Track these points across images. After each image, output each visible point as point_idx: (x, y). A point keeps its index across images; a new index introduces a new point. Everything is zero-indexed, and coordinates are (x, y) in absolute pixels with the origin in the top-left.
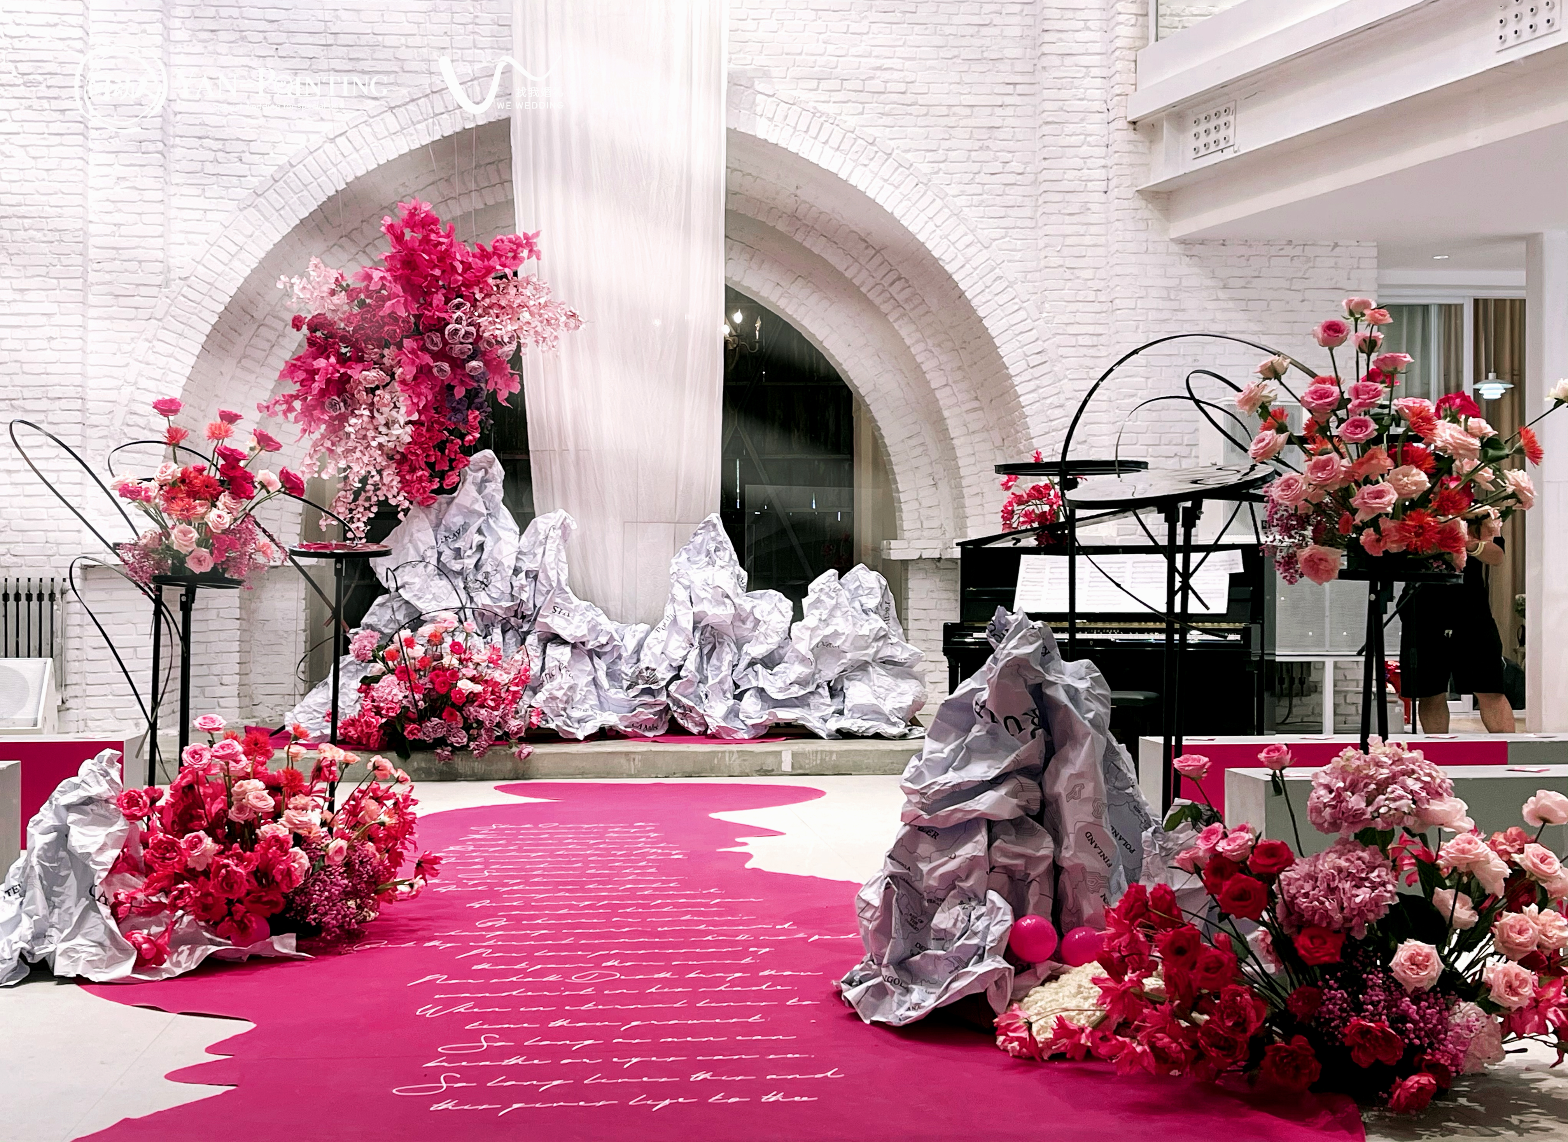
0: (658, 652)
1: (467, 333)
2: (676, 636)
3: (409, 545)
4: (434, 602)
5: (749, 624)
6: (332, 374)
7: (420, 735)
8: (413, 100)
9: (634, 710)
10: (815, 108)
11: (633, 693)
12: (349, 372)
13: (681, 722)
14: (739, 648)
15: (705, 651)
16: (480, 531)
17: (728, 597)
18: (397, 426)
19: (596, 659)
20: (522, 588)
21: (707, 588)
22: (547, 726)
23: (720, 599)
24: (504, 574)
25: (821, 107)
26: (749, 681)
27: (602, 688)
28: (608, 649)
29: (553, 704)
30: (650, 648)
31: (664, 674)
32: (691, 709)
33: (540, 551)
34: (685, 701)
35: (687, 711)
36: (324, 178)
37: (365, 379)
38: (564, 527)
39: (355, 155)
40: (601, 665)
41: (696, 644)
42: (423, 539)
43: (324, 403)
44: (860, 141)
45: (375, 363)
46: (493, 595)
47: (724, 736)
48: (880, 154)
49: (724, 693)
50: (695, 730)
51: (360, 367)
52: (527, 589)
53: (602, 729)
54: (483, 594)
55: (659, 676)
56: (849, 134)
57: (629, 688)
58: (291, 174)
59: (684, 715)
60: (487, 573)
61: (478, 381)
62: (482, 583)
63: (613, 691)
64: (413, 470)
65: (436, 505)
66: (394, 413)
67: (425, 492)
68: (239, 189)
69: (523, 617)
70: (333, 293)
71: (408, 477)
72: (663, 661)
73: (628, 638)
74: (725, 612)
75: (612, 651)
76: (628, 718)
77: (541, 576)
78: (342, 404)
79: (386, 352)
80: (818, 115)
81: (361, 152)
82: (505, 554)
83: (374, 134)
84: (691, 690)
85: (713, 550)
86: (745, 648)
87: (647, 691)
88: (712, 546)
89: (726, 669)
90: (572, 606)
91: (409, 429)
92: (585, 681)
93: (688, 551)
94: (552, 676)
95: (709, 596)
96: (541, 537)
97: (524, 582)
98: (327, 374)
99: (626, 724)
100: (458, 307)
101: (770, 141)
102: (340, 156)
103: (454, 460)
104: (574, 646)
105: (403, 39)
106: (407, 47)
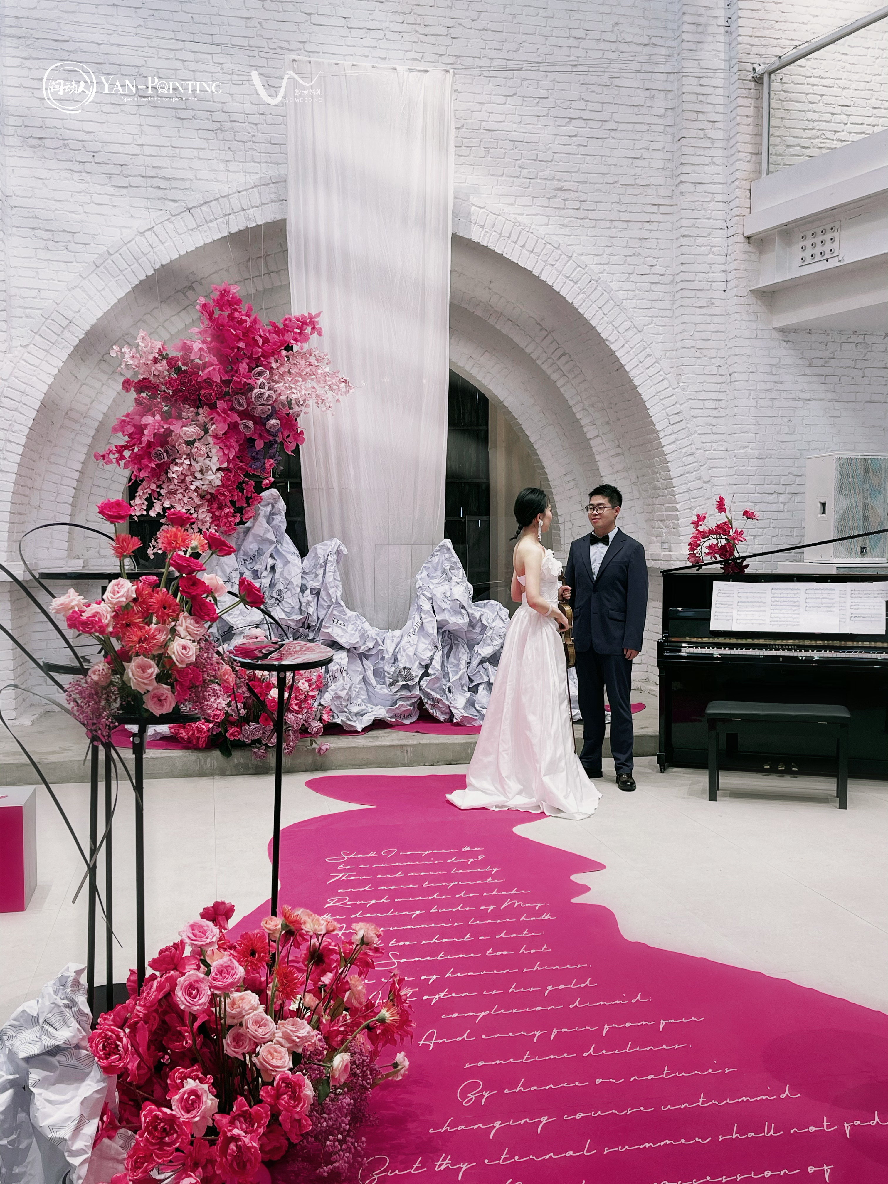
0: (412, 654)
1: (269, 396)
2: (424, 640)
4: (241, 617)
5: (478, 629)
6: (159, 429)
7: (240, 737)
8: (206, 203)
9: (395, 703)
10: (515, 218)
11: (395, 689)
12: (171, 427)
13: (431, 711)
14: (472, 649)
15: (445, 653)
16: (272, 556)
17: (463, 607)
18: (210, 472)
19: (365, 661)
20: (308, 603)
21: (446, 600)
22: (335, 721)
23: (459, 610)
24: (294, 592)
25: (519, 218)
26: (482, 677)
27: (370, 684)
28: (374, 652)
29: (338, 702)
30: (405, 650)
31: (416, 672)
32: (439, 701)
33: (321, 572)
34: (433, 694)
35: (436, 702)
36: (136, 265)
37: (185, 434)
38: (338, 552)
39: (161, 247)
40: (369, 665)
41: (440, 647)
42: (228, 562)
43: (151, 453)
44: (549, 246)
45: (192, 420)
46: (286, 610)
47: (466, 724)
48: (563, 256)
49: (462, 687)
50: (442, 718)
51: (180, 423)
52: (312, 604)
53: (376, 720)
54: (278, 608)
55: (414, 674)
56: (540, 240)
57: (391, 685)
58: (109, 261)
59: (433, 706)
60: (280, 590)
61: (274, 436)
62: (277, 599)
63: (379, 686)
64: (221, 508)
65: (235, 535)
66: (208, 461)
67: (230, 525)
68: (67, 273)
69: (309, 627)
70: (156, 361)
71: (217, 514)
72: (416, 661)
73: (388, 642)
74: (462, 621)
75: (377, 654)
76: (393, 710)
77: (323, 593)
78: (165, 455)
79: (201, 411)
80: (517, 224)
81: (166, 244)
82: (292, 574)
83: (176, 229)
84: (438, 685)
85: (448, 568)
86: (476, 648)
87: (405, 687)
88: (447, 566)
89: (463, 666)
90: (346, 617)
91: (220, 474)
92: (358, 680)
93: (428, 569)
94: (334, 678)
95: (449, 608)
96: (321, 561)
97: (310, 598)
98: (153, 429)
99: (391, 715)
100: (260, 374)
101: (482, 244)
102: (149, 247)
103: (250, 497)
104: (348, 651)
105: (196, 152)
106: (199, 159)
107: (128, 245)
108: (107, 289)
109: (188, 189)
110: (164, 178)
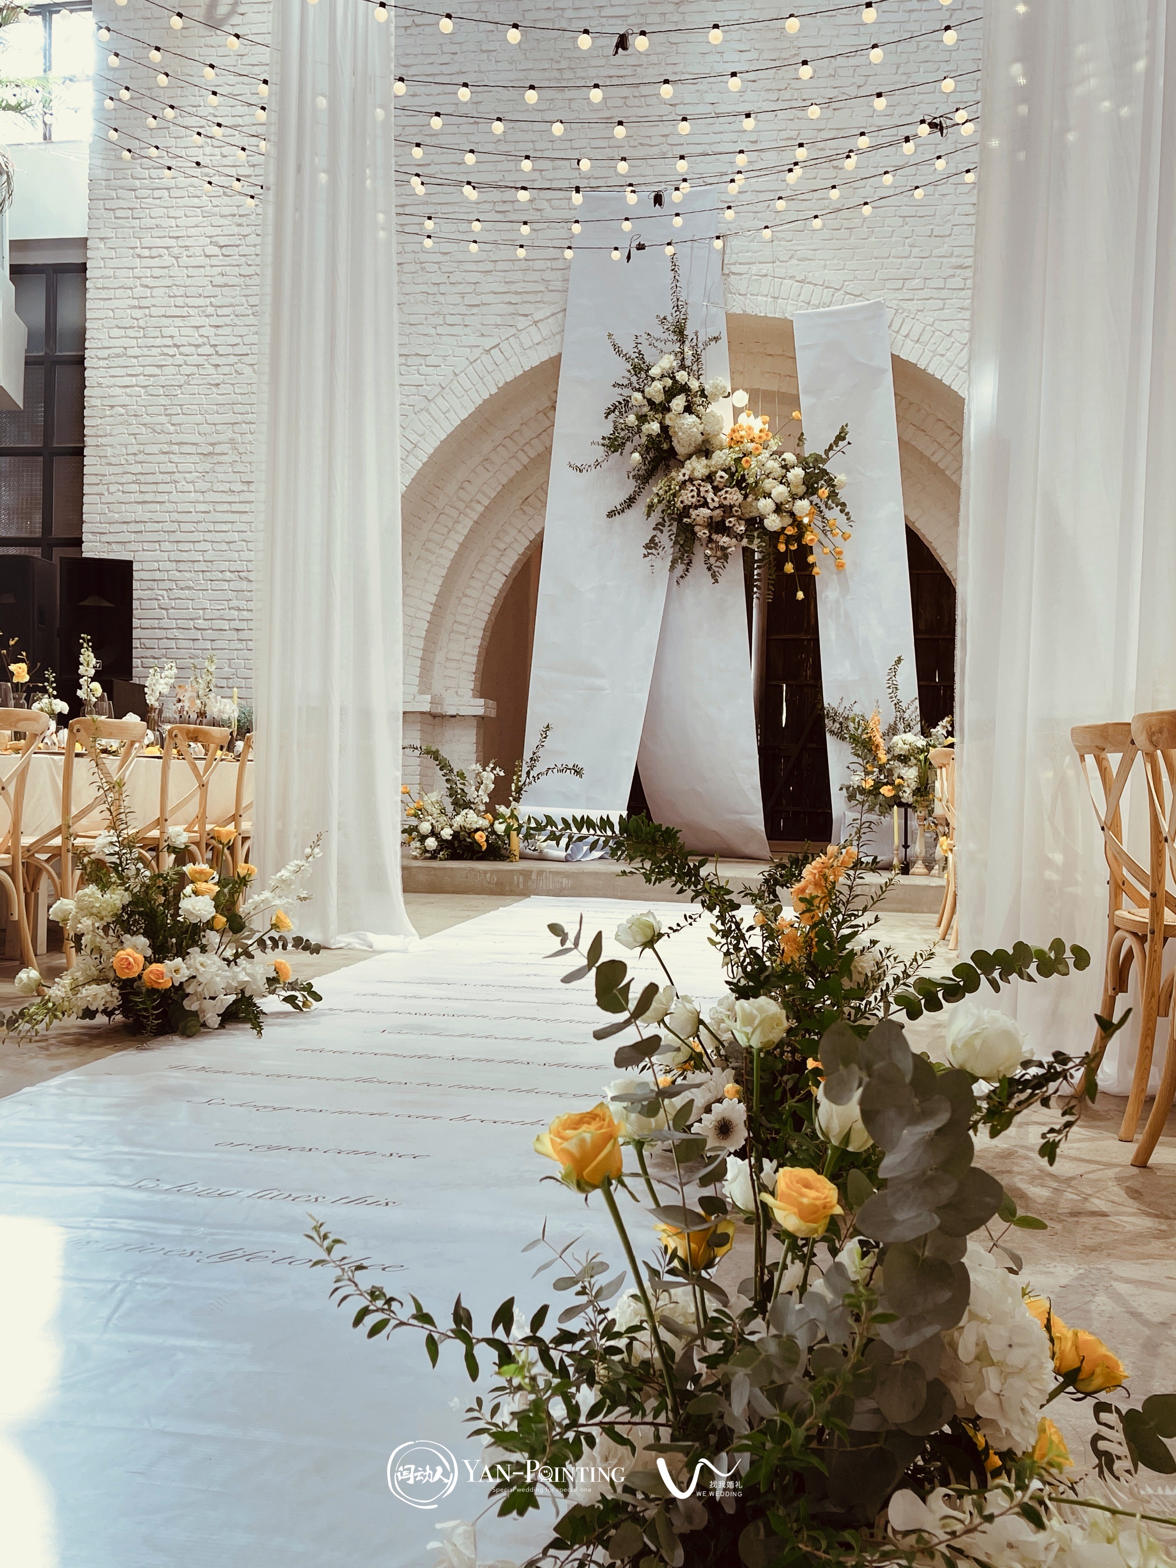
25: (905, 304)
36: (481, 384)
39: (506, 364)
44: (938, 333)
56: (928, 327)
58: (455, 382)
81: (511, 361)
83: (521, 345)
102: (494, 366)
107: (474, 364)
108: (452, 411)
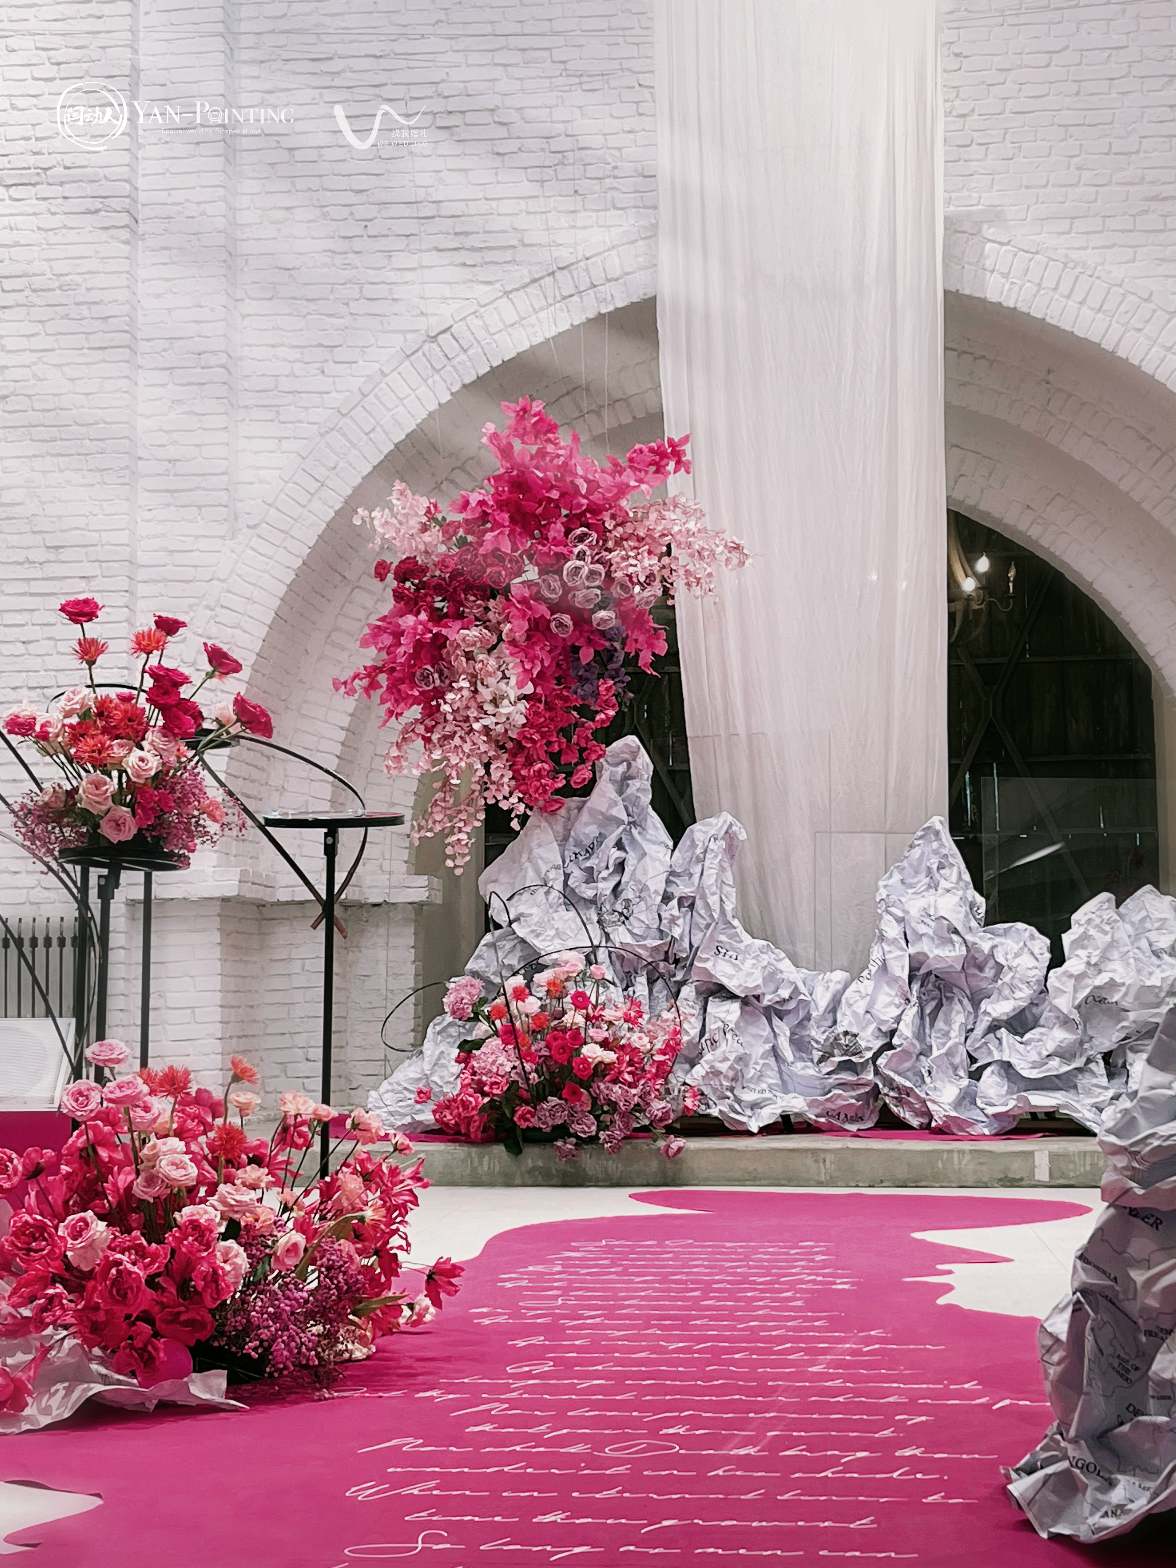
0: (861, 1011)
1: (592, 573)
2: (887, 989)
3: (527, 864)
4: (557, 941)
5: (989, 972)
6: (424, 634)
7: (535, 1122)
8: (535, 281)
9: (830, 1091)
10: (1067, 256)
11: (826, 1068)
12: (444, 631)
13: (895, 1109)
14: (976, 1005)
15: (928, 1011)
16: (619, 845)
17: (956, 932)
18: (506, 702)
19: (776, 1021)
20: (673, 920)
21: (927, 920)
22: (708, 1111)
23: (946, 935)
24: (650, 902)
25: (1074, 255)
26: (990, 1052)
27: (784, 1061)
28: (791, 1005)
29: (715, 1082)
30: (850, 1006)
31: (870, 1041)
32: (909, 1092)
33: (697, 869)
34: (898, 1079)
35: (903, 1094)
36: (424, 388)
37: (464, 640)
38: (729, 836)
39: (463, 357)
40: (783, 1028)
41: (914, 1000)
42: (545, 856)
43: (414, 674)
45: (477, 619)
46: (635, 931)
47: (955, 1131)
48: (1160, 313)
49: (955, 1069)
50: (915, 1122)
51: (458, 624)
52: (679, 922)
53: (785, 1118)
54: (622, 929)
55: (863, 1044)
57: (820, 1061)
58: (383, 385)
59: (899, 1101)
60: (628, 901)
61: (610, 640)
62: (621, 914)
63: (800, 1065)
64: (529, 763)
65: (563, 812)
66: (502, 685)
67: (545, 791)
68: (320, 410)
69: (677, 961)
70: (424, 528)
71: (523, 772)
72: (869, 1023)
73: (819, 991)
74: (953, 954)
75: (797, 1009)
76: (821, 1103)
77: (699, 903)
78: (436, 676)
79: (491, 603)
80: (1071, 265)
81: (471, 352)
82: (650, 875)
83: (486, 328)
84: (907, 1065)
85: (935, 867)
86: (983, 1006)
87: (846, 1066)
88: (934, 863)
89: (956, 1035)
90: (742, 946)
91: (523, 706)
92: (761, 1051)
93: (901, 870)
94: (714, 1042)
95: (930, 932)
96: (699, 851)
97: (676, 912)
98: (415, 634)
99: (817, 1111)
100: (581, 538)
101: (1005, 304)
102: (444, 360)
103: (586, 749)
104: (745, 1002)
105: (522, 204)
106: (528, 213)
107: (412, 358)
108: (379, 429)
109: (510, 262)
110: (473, 249)
